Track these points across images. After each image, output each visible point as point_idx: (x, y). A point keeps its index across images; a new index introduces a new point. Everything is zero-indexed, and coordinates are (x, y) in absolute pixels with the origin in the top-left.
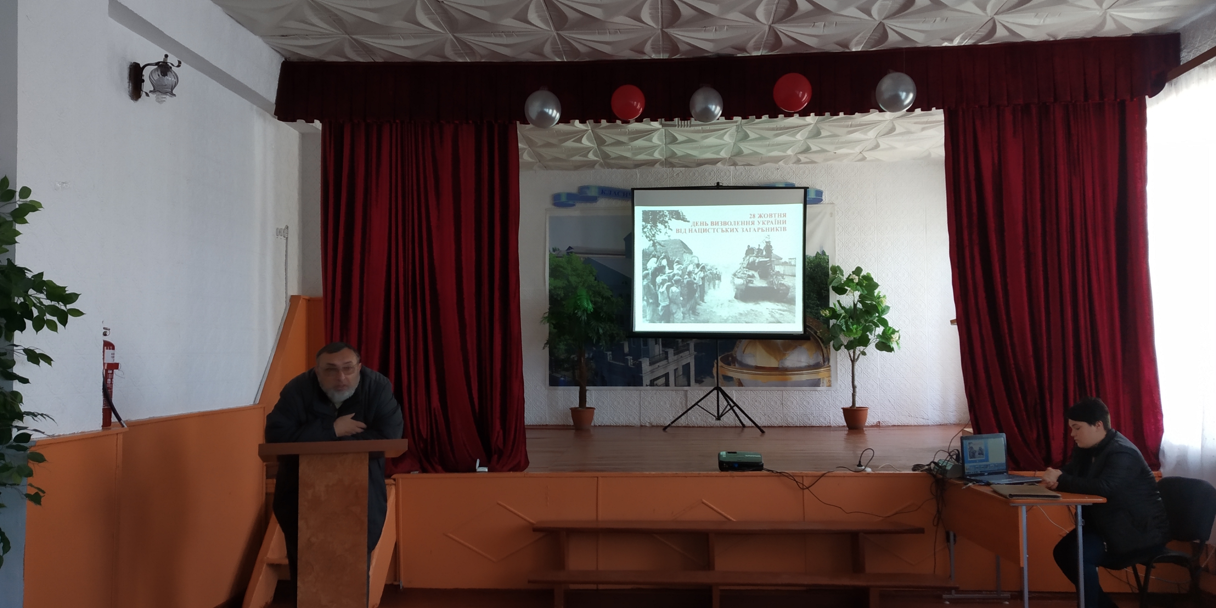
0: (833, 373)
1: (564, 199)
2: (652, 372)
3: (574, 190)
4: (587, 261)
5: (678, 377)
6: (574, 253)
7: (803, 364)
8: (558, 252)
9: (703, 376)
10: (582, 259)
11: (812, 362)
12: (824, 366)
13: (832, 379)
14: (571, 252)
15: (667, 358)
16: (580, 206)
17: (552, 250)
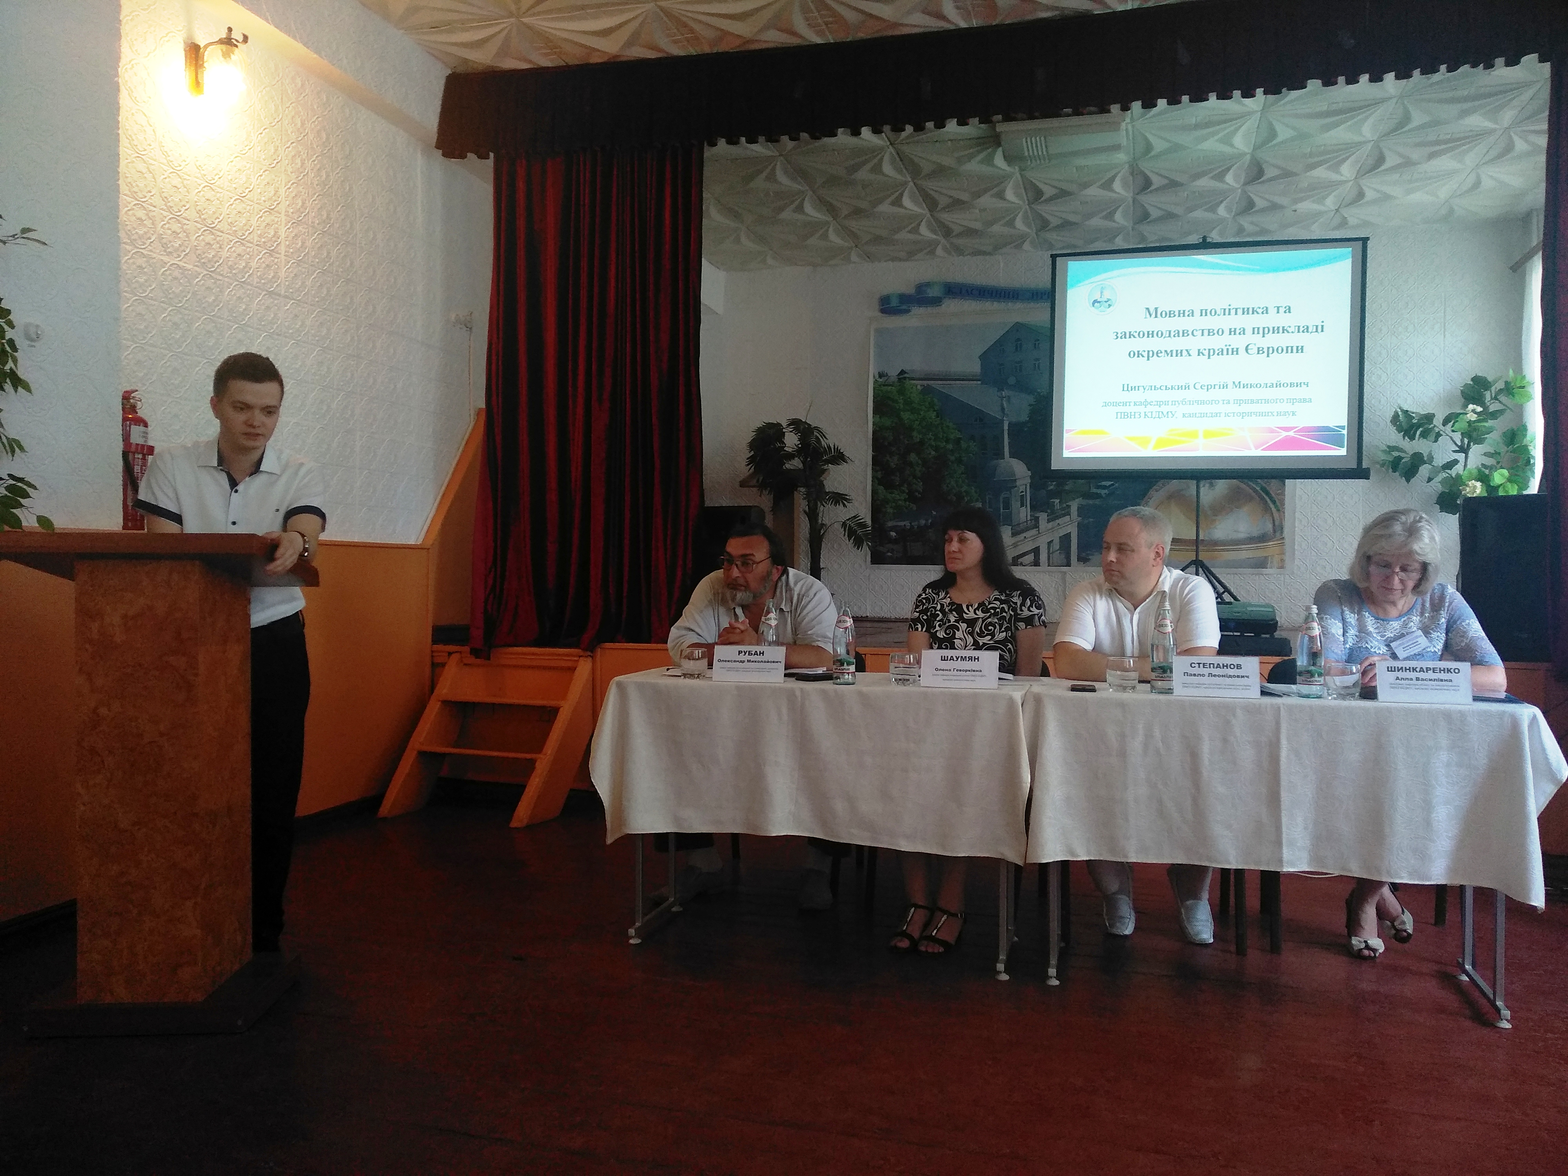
0: (1287, 547)
1: (894, 303)
2: (1015, 545)
3: (911, 290)
4: (927, 390)
5: (1053, 552)
6: (907, 379)
7: (1242, 536)
8: (886, 378)
9: (1089, 552)
10: (919, 387)
11: (1255, 533)
12: (1275, 537)
13: (1287, 558)
14: (905, 378)
15: (1036, 526)
16: (917, 311)
17: (877, 377)
